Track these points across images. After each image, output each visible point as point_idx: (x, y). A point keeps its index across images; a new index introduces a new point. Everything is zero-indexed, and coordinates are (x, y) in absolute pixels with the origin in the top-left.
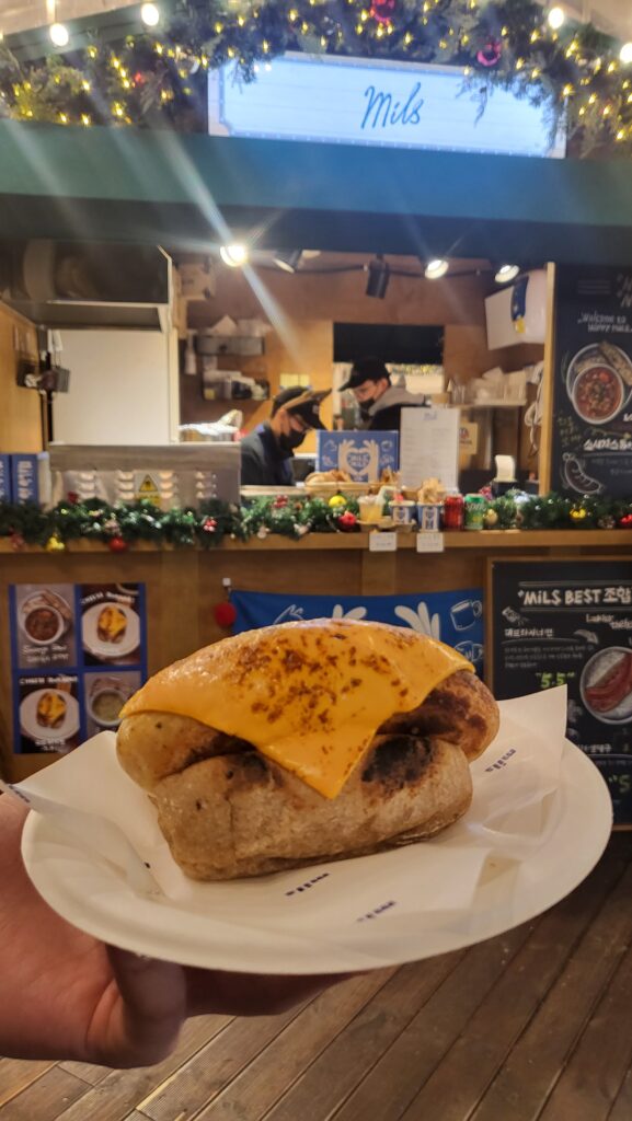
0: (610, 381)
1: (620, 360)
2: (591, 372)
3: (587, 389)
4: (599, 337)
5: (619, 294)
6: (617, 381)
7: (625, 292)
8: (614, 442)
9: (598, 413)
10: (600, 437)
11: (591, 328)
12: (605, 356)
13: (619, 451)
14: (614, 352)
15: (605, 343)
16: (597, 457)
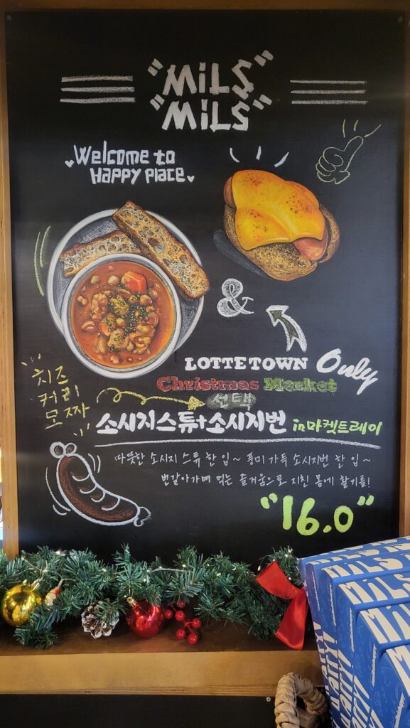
0: (148, 287)
1: (168, 243)
2: (102, 269)
3: (94, 306)
4: (116, 195)
5: (157, 101)
6: (163, 291)
7: (172, 97)
8: (166, 416)
9: (125, 357)
10: (131, 406)
11: (97, 178)
12: (132, 236)
13: (177, 434)
14: (153, 226)
15: (130, 207)
16: (126, 450)
